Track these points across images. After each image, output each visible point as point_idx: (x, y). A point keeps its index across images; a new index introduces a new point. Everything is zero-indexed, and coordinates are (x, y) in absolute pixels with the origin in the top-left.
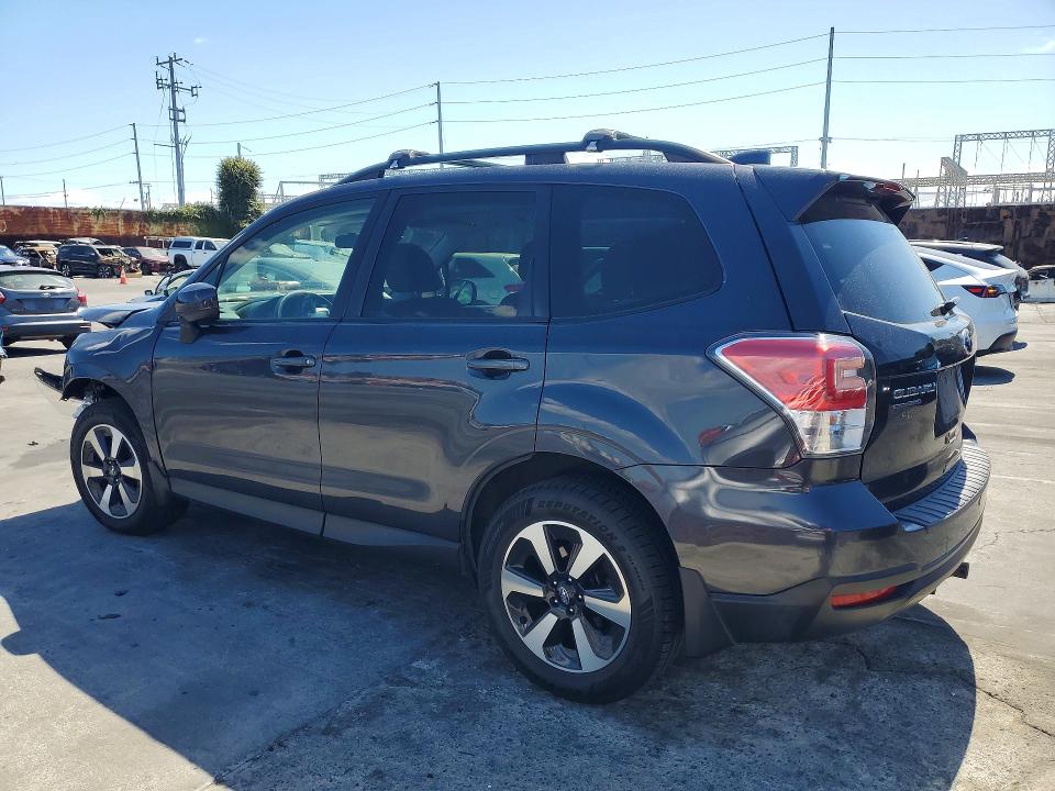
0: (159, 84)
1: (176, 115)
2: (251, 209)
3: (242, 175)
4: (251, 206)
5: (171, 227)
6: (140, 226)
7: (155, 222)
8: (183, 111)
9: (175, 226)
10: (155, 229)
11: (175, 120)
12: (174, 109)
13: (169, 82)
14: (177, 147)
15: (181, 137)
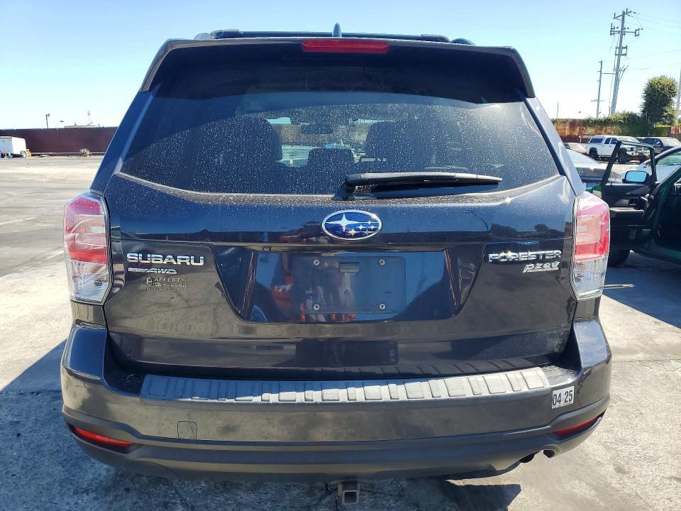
0: (612, 32)
1: (621, 51)
2: (665, 114)
3: (662, 89)
4: (666, 112)
5: (601, 129)
6: (580, 129)
7: (590, 126)
8: (626, 48)
9: (604, 128)
10: (590, 130)
11: (619, 55)
12: (620, 48)
13: (620, 29)
14: (617, 74)
15: (621, 66)
